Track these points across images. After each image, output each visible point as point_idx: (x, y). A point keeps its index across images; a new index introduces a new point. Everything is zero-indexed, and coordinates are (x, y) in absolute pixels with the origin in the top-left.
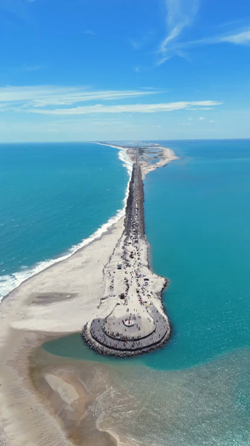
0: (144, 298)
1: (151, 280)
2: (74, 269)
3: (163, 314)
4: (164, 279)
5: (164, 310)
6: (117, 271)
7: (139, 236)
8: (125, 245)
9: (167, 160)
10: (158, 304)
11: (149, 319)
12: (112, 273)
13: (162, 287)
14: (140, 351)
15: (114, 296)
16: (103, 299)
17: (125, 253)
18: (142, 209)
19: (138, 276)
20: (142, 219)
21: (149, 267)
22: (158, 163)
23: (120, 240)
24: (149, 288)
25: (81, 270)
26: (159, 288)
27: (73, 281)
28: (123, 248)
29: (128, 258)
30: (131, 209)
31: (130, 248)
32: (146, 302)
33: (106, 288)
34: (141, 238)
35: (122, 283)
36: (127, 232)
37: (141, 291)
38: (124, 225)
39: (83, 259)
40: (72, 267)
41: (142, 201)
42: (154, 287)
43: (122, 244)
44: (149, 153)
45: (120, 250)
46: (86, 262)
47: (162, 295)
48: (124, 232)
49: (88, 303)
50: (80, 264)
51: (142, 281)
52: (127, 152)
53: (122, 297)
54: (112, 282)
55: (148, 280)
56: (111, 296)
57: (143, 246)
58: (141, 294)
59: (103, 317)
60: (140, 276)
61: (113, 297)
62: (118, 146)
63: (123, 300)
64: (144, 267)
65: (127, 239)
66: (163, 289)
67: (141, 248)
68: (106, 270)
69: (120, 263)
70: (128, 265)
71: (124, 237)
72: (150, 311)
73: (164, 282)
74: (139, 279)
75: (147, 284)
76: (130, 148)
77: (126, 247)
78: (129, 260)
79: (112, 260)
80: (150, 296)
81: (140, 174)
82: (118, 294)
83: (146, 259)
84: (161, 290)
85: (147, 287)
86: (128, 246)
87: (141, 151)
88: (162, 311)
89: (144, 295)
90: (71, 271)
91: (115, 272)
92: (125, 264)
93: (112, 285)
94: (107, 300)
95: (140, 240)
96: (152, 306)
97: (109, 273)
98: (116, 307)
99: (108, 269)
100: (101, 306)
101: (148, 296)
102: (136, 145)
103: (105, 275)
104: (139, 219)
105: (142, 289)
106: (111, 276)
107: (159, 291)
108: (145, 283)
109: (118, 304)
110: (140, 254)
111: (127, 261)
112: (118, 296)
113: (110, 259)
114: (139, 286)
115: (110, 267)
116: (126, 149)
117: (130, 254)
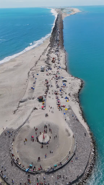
0: (63, 101)
1: (69, 81)
2: (6, 71)
4: (79, 80)
6: (40, 73)
7: (59, 47)
8: (49, 53)
9: (75, 12)
10: (76, 109)
11: (67, 131)
12: (35, 75)
13: (79, 88)
15: (33, 98)
16: (21, 102)
17: (48, 59)
18: (62, 33)
19: (57, 78)
20: (62, 37)
21: (66, 69)
22: (71, 13)
23: (45, 50)
24: (67, 90)
25: (12, 72)
26: (77, 89)
27: (1, 82)
28: (47, 55)
29: (50, 62)
30: (55, 32)
31: (53, 55)
32: (64, 106)
33: (27, 91)
34: (61, 48)
35: (43, 85)
36: (51, 45)
37: (59, 92)
38: (50, 41)
39: (16, 63)
40: (5, 69)
41: (62, 28)
42: (72, 88)
43: (47, 53)
44: (66, 10)
45: (45, 57)
46: (17, 66)
47: (79, 97)
48: (49, 45)
50: (11, 67)
51: (60, 83)
52: (55, 10)
53: (41, 100)
54: (34, 83)
55: (65, 81)
56: (30, 99)
57: (62, 54)
58: (60, 97)
59: (15, 127)
60: (59, 78)
61: (31, 100)
62: (51, 8)
63: (41, 104)
64: (63, 70)
65: (51, 49)
66: (80, 90)
67: (61, 55)
68: (31, 72)
69: (43, 67)
70: (50, 69)
71: (49, 48)
72: (68, 119)
73: (81, 83)
74: (58, 81)
75: (65, 86)
76: (56, 8)
77: (49, 54)
78: (51, 64)
79: (38, 64)
80: (68, 98)
81: (61, 17)
82: (37, 97)
83: (65, 63)
84: (78, 91)
85: (65, 88)
86: (51, 54)
87: (62, 9)
88: (81, 117)
89: (62, 97)
90: (3, 72)
91: (38, 74)
92: (48, 68)
93: (34, 86)
94: (26, 104)
95: (60, 50)
96: (70, 111)
97: (33, 75)
98: (33, 112)
99: (33, 72)
100: (18, 110)
101: (66, 99)
102: (60, 7)
103: (29, 77)
104: (60, 37)
105: (60, 90)
106: (34, 78)
107: (76, 92)
108: (64, 84)
109: (35, 109)
110: (60, 59)
111: (49, 65)
112: (37, 98)
113: (36, 63)
114: (58, 87)
115: (35, 69)
116: (55, 9)
117: (52, 59)
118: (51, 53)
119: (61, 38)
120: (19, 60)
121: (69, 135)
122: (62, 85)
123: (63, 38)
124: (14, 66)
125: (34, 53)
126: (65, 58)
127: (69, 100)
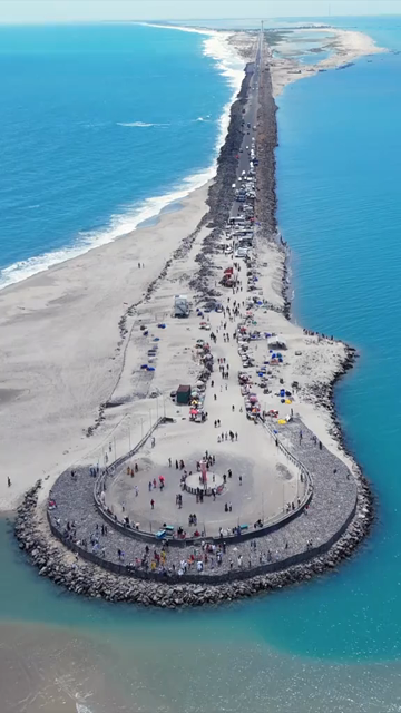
0: (267, 402)
1: (294, 347)
2: (19, 318)
3: (340, 455)
4: (340, 345)
5: (343, 440)
6: (171, 322)
7: (255, 229)
8: (206, 251)
9: (349, 54)
10: (319, 422)
12: (151, 328)
13: (336, 368)
14: (242, 585)
15: (154, 395)
16: (109, 405)
17: (204, 272)
18: (267, 165)
19: (246, 336)
20: (269, 187)
21: (286, 312)
22: (324, 62)
23: (188, 242)
24: (288, 373)
25: (45, 322)
26: (326, 370)
27: (8, 354)
28: (199, 259)
29: (213, 283)
30: (235, 162)
31: (221, 261)
32: (275, 414)
33: (127, 374)
34: (262, 234)
35: (189, 358)
36: (216, 219)
37: (255, 379)
38: (208, 202)
39: (57, 291)
40: (12, 313)
41: (270, 143)
42: (305, 367)
43: (197, 249)
45: (190, 265)
46: (66, 300)
47: (332, 394)
48: (205, 218)
49: (52, 419)
50: (41, 305)
51: (260, 352)
52: (230, 40)
53: (183, 397)
54: (152, 352)
55: (281, 346)
56: (142, 396)
57: (269, 257)
58: (258, 392)
59: (101, 463)
60: (255, 336)
61: (147, 400)
62: (202, 28)
63: (186, 410)
64: (271, 311)
65: (213, 236)
66: (338, 375)
67: (263, 258)
68: (130, 320)
69: (184, 301)
70: (213, 306)
71: (206, 232)
72: (287, 442)
73: (344, 355)
74: (251, 345)
75: (281, 361)
76: (237, 31)
77: (208, 256)
78: (217, 290)
79: (159, 292)
80: (289, 394)
81: (266, 87)
82: (170, 392)
83: (280, 289)
84: (332, 378)
85: (278, 368)
86: (215, 255)
87: (272, 37)
88: (336, 443)
89: (266, 392)
90: (8, 323)
91: (162, 326)
92: (204, 304)
93: (150, 362)
94: (127, 409)
95: (258, 241)
96: (293, 425)
97: (143, 328)
98: (159, 430)
99: (141, 317)
100: (99, 427)
101: (282, 395)
102: (257, 25)
103: (127, 335)
104: (259, 186)
105: (260, 374)
106: (149, 338)
107: (322, 381)
108: (274, 356)
109: (167, 420)
110: (257, 276)
111: (211, 293)
112: (169, 395)
113: (149, 290)
114: (250, 365)
115: (146, 311)
116: (227, 35)
117: (221, 274)
118: (218, 253)
119: (265, 187)
120: (69, 280)
121: (289, 476)
122: (269, 359)
123: (276, 191)
124: (52, 302)
125: (132, 251)
126: (281, 273)
127: (292, 399)
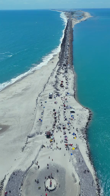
1: (77, 112)
2: (14, 96)
4: (88, 111)
6: (48, 100)
7: (68, 66)
8: (58, 74)
9: (86, 17)
10: (83, 148)
11: (73, 176)
12: (43, 103)
15: (41, 133)
16: (29, 137)
17: (57, 82)
18: (71, 46)
19: (65, 108)
20: (72, 53)
22: (82, 19)
23: (54, 70)
24: (75, 124)
25: (20, 98)
26: (84, 122)
27: (9, 110)
28: (56, 77)
29: (59, 87)
30: (64, 46)
31: (61, 78)
32: (71, 145)
33: (36, 121)
34: (70, 68)
35: (51, 116)
36: (60, 63)
37: (67, 127)
38: (59, 57)
40: (13, 94)
41: (72, 41)
42: (79, 121)
43: (55, 73)
44: (77, 14)
45: (53, 79)
46: (26, 89)
47: (87, 132)
48: (58, 63)
50: (19, 91)
51: (68, 114)
52: (65, 14)
53: (49, 135)
54: (42, 113)
55: (73, 112)
56: (38, 134)
57: (71, 75)
58: (67, 132)
59: (24, 169)
60: (67, 107)
62: (61, 11)
64: (71, 97)
65: (59, 69)
66: (87, 123)
67: (69, 77)
68: (39, 98)
70: (58, 95)
71: (58, 67)
73: (89, 115)
74: (66, 111)
75: (73, 118)
76: (66, 12)
77: (58, 76)
79: (46, 88)
80: (75, 135)
81: (71, 25)
82: (45, 131)
83: (73, 87)
84: (86, 125)
85: (73, 121)
87: (72, 13)
88: (88, 158)
89: (70, 133)
90: (12, 98)
91: (46, 102)
92: (56, 94)
93: (42, 117)
94: (33, 140)
95: (69, 70)
96: (77, 150)
97: (41, 103)
98: (41, 151)
99: (41, 98)
100: (26, 147)
101: (74, 135)
102: (70, 10)
103: (37, 105)
104: (69, 53)
105: (68, 124)
106: (43, 107)
107: (83, 127)
108: (72, 116)
109: (43, 146)
110: (68, 83)
111: (58, 90)
112: (45, 133)
113: (44, 88)
114: (66, 120)
115: (43, 95)
116: (65, 12)
117: (61, 83)
118: (60, 75)
119: (70, 53)
120: (27, 83)
121: (76, 181)
122: (70, 117)
124: (23, 90)
125: (42, 73)
126: (73, 82)
127: (76, 137)
